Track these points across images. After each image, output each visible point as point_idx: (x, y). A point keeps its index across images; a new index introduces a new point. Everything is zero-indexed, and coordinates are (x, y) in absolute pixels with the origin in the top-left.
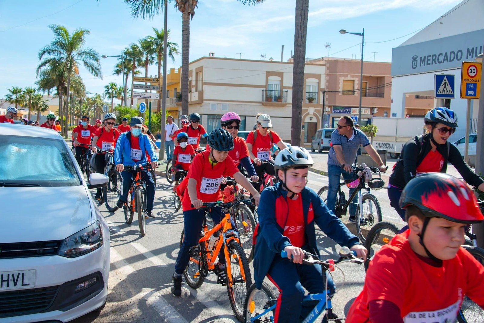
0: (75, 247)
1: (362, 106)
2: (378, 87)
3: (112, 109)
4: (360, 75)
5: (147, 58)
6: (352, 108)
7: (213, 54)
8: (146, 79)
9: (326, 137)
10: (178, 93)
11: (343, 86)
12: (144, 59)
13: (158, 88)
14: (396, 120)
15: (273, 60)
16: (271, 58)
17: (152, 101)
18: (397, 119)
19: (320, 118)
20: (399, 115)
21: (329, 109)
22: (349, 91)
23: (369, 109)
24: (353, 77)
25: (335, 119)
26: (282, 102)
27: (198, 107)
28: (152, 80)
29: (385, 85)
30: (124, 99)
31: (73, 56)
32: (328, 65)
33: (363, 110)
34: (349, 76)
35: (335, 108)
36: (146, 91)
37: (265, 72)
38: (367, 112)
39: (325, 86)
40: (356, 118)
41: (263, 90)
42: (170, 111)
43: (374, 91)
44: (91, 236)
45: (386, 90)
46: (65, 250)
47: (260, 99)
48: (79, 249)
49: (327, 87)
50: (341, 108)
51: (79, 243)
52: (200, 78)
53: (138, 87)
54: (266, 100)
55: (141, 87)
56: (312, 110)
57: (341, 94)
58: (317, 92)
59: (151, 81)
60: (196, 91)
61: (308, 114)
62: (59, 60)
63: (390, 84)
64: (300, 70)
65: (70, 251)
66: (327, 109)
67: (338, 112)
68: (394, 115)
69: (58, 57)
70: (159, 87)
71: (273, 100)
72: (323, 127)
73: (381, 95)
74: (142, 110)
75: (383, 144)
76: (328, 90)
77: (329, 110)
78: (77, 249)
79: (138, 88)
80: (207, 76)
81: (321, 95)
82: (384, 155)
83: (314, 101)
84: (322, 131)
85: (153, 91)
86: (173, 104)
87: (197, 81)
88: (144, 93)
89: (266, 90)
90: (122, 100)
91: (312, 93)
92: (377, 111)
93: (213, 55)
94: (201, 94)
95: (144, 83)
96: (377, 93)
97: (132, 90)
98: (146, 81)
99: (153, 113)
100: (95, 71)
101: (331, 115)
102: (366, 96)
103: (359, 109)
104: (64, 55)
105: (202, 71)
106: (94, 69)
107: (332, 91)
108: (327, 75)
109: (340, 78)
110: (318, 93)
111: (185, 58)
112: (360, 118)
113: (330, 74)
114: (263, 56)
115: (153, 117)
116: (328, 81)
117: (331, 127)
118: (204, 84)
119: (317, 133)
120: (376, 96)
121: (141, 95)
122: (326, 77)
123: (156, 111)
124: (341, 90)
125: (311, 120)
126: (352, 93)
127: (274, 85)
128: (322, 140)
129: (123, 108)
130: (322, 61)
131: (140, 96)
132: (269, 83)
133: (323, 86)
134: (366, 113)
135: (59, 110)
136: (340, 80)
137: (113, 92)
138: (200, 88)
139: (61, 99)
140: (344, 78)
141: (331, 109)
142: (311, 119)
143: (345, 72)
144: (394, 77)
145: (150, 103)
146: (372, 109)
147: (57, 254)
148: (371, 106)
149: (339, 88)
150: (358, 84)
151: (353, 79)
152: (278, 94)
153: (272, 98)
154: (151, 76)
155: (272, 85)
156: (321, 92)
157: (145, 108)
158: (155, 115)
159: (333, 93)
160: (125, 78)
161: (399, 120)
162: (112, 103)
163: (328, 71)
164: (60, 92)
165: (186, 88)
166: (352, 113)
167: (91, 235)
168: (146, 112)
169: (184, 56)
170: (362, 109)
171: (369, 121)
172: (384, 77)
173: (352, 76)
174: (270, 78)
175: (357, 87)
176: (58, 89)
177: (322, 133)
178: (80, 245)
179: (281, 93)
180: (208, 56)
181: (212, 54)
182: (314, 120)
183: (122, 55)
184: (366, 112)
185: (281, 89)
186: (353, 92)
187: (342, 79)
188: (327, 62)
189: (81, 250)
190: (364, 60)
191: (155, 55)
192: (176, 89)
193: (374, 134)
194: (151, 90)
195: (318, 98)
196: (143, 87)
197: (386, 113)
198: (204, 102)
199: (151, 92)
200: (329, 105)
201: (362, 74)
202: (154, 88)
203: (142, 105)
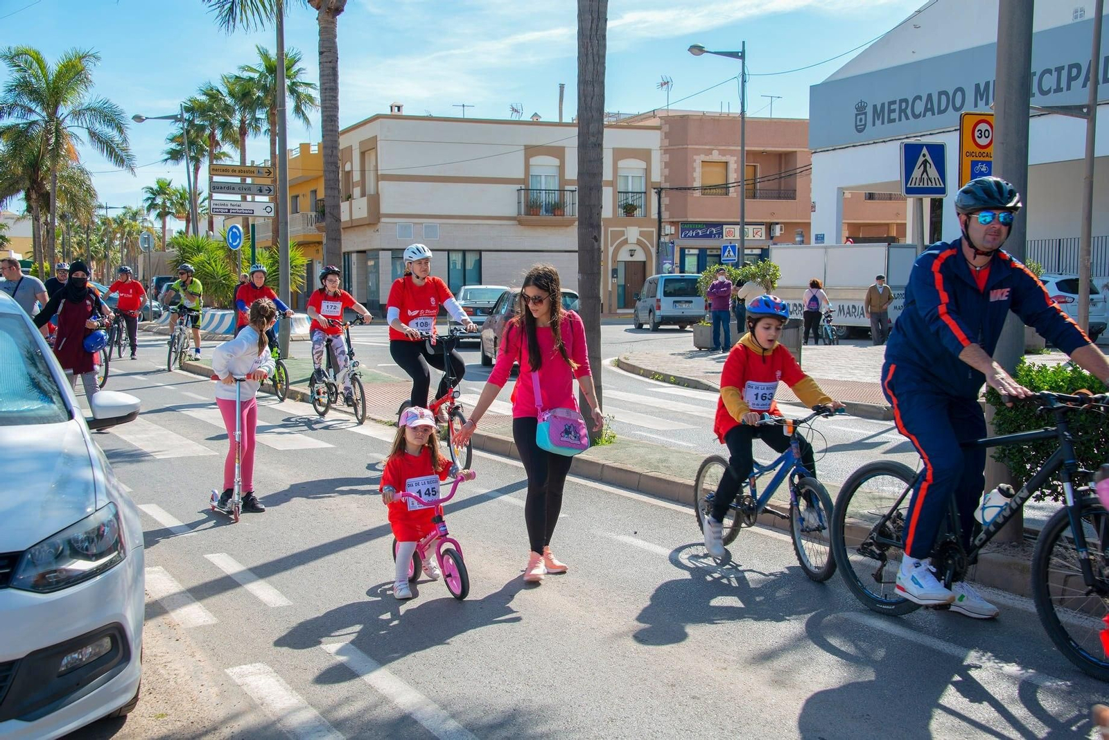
0: (54, 568)
1: (746, 220)
2: (783, 175)
3: (164, 242)
4: (740, 148)
5: (242, 122)
6: (725, 227)
7: (399, 108)
8: (243, 170)
9: (666, 294)
10: (320, 200)
11: (703, 174)
12: (236, 122)
13: (270, 190)
14: (823, 250)
15: (541, 120)
16: (536, 114)
17: (259, 222)
18: (826, 248)
19: (653, 251)
20: (830, 240)
21: (673, 228)
22: (716, 187)
23: (763, 227)
24: (724, 155)
25: (687, 252)
26: (564, 215)
27: (369, 232)
28: (256, 172)
29: (798, 171)
30: (191, 219)
31: (61, 119)
32: (666, 128)
33: (750, 230)
34: (715, 153)
35: (686, 227)
36: (244, 199)
37: (523, 148)
38: (759, 233)
39: (661, 176)
40: (733, 248)
41: (518, 190)
42: (300, 245)
43: (773, 185)
44: (96, 539)
45: (800, 182)
46: (28, 574)
47: (512, 211)
48: (66, 571)
49: (667, 179)
50: (699, 226)
51: (65, 556)
52: (370, 166)
53: (221, 188)
54: (527, 214)
55: (228, 188)
56: (633, 233)
57: (697, 194)
58: (643, 190)
59: (252, 175)
60: (363, 195)
61: (626, 242)
62: (28, 128)
63: (808, 168)
64: (592, 139)
65: (43, 576)
66: (669, 229)
67: (693, 237)
68: (820, 238)
69: (25, 121)
70: (272, 188)
71: (543, 211)
72: (658, 272)
73: (790, 194)
74: (234, 244)
75: (795, 305)
76: (667, 185)
77: (673, 232)
78: (61, 571)
79: (223, 190)
80: (387, 161)
81: (654, 198)
82: (796, 330)
83: (638, 213)
84: (658, 279)
85: (258, 198)
86: (310, 227)
87: (363, 171)
88: (239, 203)
89: (527, 190)
90: (188, 222)
91: (632, 193)
92: (781, 230)
93: (399, 110)
94: (374, 202)
95: (238, 180)
96: (779, 190)
97: (210, 197)
98: (243, 174)
99: (260, 250)
100: (116, 153)
101: (676, 241)
102: (754, 197)
103: (739, 226)
104: (39, 115)
105: (375, 148)
106: (114, 150)
107: (677, 189)
108: (666, 151)
109: (695, 157)
110: (645, 193)
111: (328, 116)
112: (743, 247)
113: (672, 147)
114: (516, 111)
115: (260, 259)
116: (667, 165)
117: (677, 269)
118: (379, 178)
119: (647, 285)
120: (779, 198)
121: (229, 207)
122: (664, 156)
123: (270, 244)
124: (697, 184)
125: (632, 256)
126: (724, 191)
127: (543, 178)
128: (659, 300)
129: (190, 239)
130: (653, 120)
131: (229, 210)
132: (534, 171)
133: (656, 177)
134: (757, 237)
135: (34, 247)
136: (695, 161)
137: (164, 202)
138: (370, 188)
139: (36, 222)
140: (703, 157)
141: (676, 231)
142: (632, 253)
143: (706, 144)
144: (815, 152)
145: (253, 226)
146: (770, 227)
147: (7, 587)
148: (768, 221)
149: (694, 180)
150: (736, 171)
151: (724, 159)
152: (554, 198)
153: (540, 207)
154: (253, 162)
155: (539, 178)
156: (653, 191)
157: (240, 237)
158: (266, 254)
159: (679, 192)
160: (192, 169)
161: (829, 250)
162: (164, 227)
163: (666, 142)
164: (34, 205)
165: (334, 189)
166: (725, 238)
167: (94, 536)
168: (243, 246)
169: (326, 114)
170: (745, 226)
171: (764, 255)
172: (796, 152)
173: (722, 153)
174: (533, 161)
175: (733, 177)
176: (28, 198)
177: (657, 284)
178: (68, 561)
179: (560, 194)
180: (388, 112)
181: (396, 108)
182: (640, 256)
183: (182, 115)
184: (756, 235)
185: (560, 187)
186: (725, 187)
187: (699, 159)
188: (663, 121)
189: (71, 574)
190: (749, 114)
191: (261, 114)
192: (315, 192)
193: (772, 282)
194: (253, 195)
195: (646, 205)
196: (234, 189)
197: (802, 235)
198: (383, 220)
199: (253, 201)
200: (672, 220)
201: (743, 147)
202: (260, 192)
203: (234, 230)
